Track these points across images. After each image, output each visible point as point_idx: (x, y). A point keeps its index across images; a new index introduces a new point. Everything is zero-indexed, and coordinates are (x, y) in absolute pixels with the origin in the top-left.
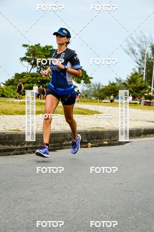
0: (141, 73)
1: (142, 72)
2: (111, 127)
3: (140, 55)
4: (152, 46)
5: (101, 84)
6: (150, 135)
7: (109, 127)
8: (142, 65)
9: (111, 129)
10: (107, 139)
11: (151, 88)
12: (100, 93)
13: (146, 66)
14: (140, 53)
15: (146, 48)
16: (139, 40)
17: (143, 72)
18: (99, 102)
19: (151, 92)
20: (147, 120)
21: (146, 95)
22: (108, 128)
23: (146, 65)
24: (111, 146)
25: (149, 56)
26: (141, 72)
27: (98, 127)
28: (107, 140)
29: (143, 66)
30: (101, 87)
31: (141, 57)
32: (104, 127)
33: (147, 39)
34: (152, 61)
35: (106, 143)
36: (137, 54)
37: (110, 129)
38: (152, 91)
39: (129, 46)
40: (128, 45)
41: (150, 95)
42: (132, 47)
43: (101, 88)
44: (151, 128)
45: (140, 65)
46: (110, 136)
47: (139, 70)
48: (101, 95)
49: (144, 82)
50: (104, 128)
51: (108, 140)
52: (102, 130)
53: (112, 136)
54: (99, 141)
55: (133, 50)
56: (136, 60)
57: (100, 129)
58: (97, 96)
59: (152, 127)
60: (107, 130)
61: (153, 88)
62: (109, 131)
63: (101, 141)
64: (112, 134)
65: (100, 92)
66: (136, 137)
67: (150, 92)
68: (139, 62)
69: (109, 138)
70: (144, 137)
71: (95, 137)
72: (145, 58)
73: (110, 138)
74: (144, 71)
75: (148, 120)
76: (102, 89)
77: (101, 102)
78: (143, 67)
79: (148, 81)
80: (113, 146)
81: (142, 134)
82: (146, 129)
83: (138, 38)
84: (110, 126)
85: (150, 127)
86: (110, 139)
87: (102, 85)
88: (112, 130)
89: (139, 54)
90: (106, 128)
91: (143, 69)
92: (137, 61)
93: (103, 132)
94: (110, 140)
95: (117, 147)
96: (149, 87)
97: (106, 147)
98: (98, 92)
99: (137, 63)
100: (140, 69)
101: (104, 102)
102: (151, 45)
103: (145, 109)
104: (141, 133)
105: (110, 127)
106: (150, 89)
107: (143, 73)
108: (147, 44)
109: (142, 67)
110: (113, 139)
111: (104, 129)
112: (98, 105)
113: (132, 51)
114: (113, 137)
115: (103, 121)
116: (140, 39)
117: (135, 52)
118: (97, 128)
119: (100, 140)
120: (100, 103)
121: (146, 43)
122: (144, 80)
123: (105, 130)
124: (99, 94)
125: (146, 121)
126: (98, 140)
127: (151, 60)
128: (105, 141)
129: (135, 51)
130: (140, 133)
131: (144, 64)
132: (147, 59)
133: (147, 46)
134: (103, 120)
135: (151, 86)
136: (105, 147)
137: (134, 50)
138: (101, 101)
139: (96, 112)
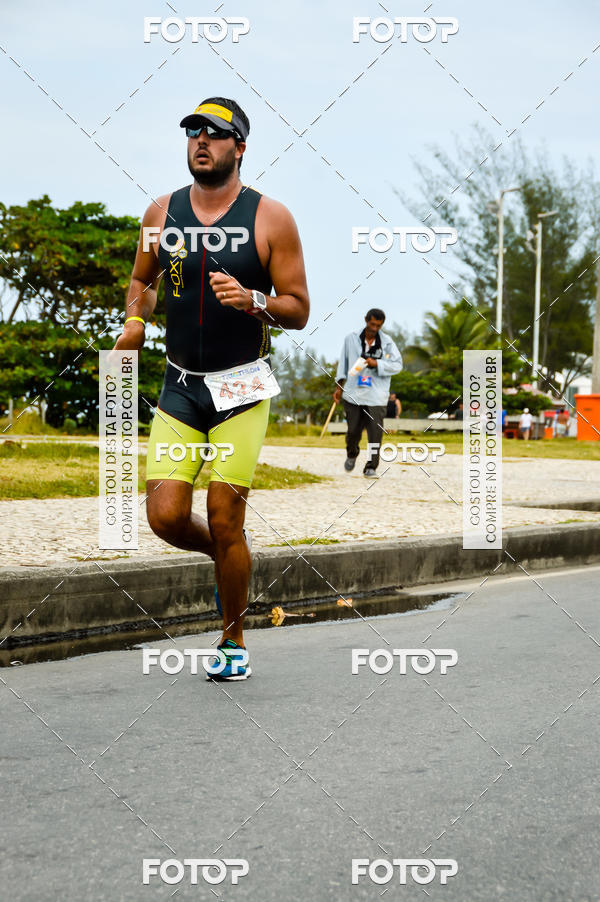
0: (487, 303)
1: (489, 296)
2: (368, 535)
3: (479, 228)
4: (525, 186)
5: (318, 357)
6: (535, 560)
7: (356, 536)
8: (486, 270)
9: (369, 546)
10: (352, 585)
11: (530, 363)
12: (316, 396)
13: (505, 274)
14: (476, 217)
15: (503, 194)
16: (470, 162)
17: (494, 296)
18: (312, 435)
19: (531, 380)
20: (516, 502)
21: (512, 396)
22: (352, 539)
23: (505, 267)
24: (371, 618)
25: (518, 230)
26: (487, 299)
27: (310, 537)
28: (350, 590)
29: (493, 271)
30: (318, 367)
31: (481, 233)
32: (336, 537)
33: (503, 157)
34: (530, 248)
35: (349, 603)
36: (463, 224)
37: (362, 543)
38: (535, 375)
39: (430, 189)
40: (425, 187)
41: (527, 394)
42: (440, 193)
43: (316, 375)
44: (536, 533)
45: (478, 268)
46: (365, 576)
47: (476, 290)
48: (321, 401)
49: (499, 340)
50: (336, 541)
51: (355, 593)
52: (329, 551)
53: (373, 575)
54: (317, 599)
55: (445, 208)
56: (461, 246)
57: (322, 547)
58: (303, 408)
59: (543, 529)
60: (350, 551)
61: (539, 363)
62: (361, 553)
63: (326, 597)
64: (372, 567)
65: (316, 391)
66: (475, 574)
67: (526, 379)
68: (476, 258)
69: (359, 581)
70: (507, 573)
71: (301, 583)
72: (501, 240)
73: (365, 580)
74: (499, 294)
75: (523, 499)
76: (322, 377)
77: (318, 434)
78: (493, 275)
79: (516, 335)
80: (380, 617)
81: (500, 558)
82: (516, 539)
83: (468, 154)
84: (364, 533)
85: (534, 528)
86: (365, 586)
87: (323, 360)
88: (371, 549)
89: (476, 222)
90: (344, 541)
91: (494, 285)
92: (466, 253)
93: (333, 556)
94: (365, 593)
95: (395, 619)
96: (522, 359)
97: (348, 621)
98: (307, 389)
99: (468, 261)
100: (479, 286)
101: (333, 434)
102: (523, 184)
103: (509, 456)
104: (497, 556)
105: (361, 538)
106: (529, 369)
107: (495, 300)
108: (503, 179)
109: (489, 278)
110: (377, 587)
111: (335, 545)
112: (309, 445)
113: (444, 212)
114: (379, 577)
115: (333, 512)
116: (476, 161)
117: (453, 215)
118: (308, 542)
119: (323, 592)
120: (314, 438)
121: (499, 173)
122: (499, 330)
123: (343, 548)
124: (312, 399)
125: (513, 505)
126: (315, 595)
127: (524, 247)
128: (346, 595)
129: (456, 209)
130: (490, 557)
131: (497, 266)
132: (505, 242)
133: (505, 188)
134: (332, 509)
135: (530, 356)
136: (344, 621)
137: (449, 208)
138: (318, 427)
139: (300, 474)
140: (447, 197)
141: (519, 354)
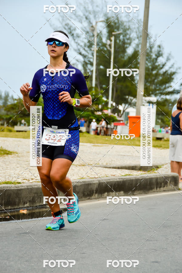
0: (88, 73)
1: (89, 69)
2: (35, 180)
3: (85, 38)
4: (107, 20)
5: (10, 95)
6: (111, 193)
7: (29, 180)
8: (88, 58)
9: (35, 185)
10: (27, 203)
11: (108, 100)
12: (9, 113)
13: (97, 59)
14: (84, 33)
15: (97, 23)
16: (82, 8)
17: (92, 69)
18: (8, 132)
19: (108, 108)
20: (102, 165)
21: (99, 115)
22: (27, 182)
23: (97, 56)
24: (35, 219)
26: (88, 71)
27: (8, 180)
28: (26, 205)
29: (91, 58)
30: (10, 100)
31: (86, 41)
32: (19, 181)
33: (97, 6)
34: (109, 48)
35: (25, 212)
36: (78, 36)
37: (31, 184)
38: (109, 106)
39: (63, 20)
40: (61, 19)
41: (106, 115)
42: (68, 22)
43: (9, 103)
44: (111, 181)
45: (84, 56)
46: (33, 199)
47: (83, 66)
48: (11, 116)
49: (94, 90)
50: (19, 183)
51: (28, 207)
52: (16, 187)
53: (36, 199)
54: (10, 209)
55: (70, 29)
56: (77, 46)
57: (13, 185)
58: (3, 119)
59: (114, 179)
60: (26, 188)
61: (112, 100)
62: (31, 189)
63: (14, 209)
64: (36, 195)
65: (9, 111)
66: (83, 199)
67: (105, 108)
68: (83, 52)
69: (30, 201)
70: (98, 198)
71: (3, 202)
72: (95, 44)
73: (33, 201)
74: (94, 68)
75: (105, 164)
76: (12, 105)
77: (10, 131)
78: (91, 60)
79: (101, 88)
80: (39, 219)
81: (95, 192)
82: (102, 183)
83: (81, 4)
84: (32, 179)
85: (110, 178)
86: (33, 204)
87: (12, 97)
88: (36, 187)
89: (84, 36)
90: (23, 183)
91: (92, 64)
92: (79, 50)
93: (18, 190)
94: (32, 207)
95: (47, 220)
96: (104, 99)
97: (25, 220)
98: (5, 110)
99: (80, 54)
100: (85, 64)
101: (17, 131)
102: (106, 18)
103: (98, 143)
104: (93, 191)
105: (31, 181)
106: (107, 103)
107: (92, 71)
108: (97, 16)
109: (89, 61)
110: (38, 204)
111: (19, 185)
112: (6, 136)
113: (69, 31)
114: (39, 200)
115: (18, 169)
116: (85, 8)
117: (73, 32)
118: (7, 183)
119: (13, 206)
120: (8, 133)
121: (95, 13)
122: (94, 85)
123: (23, 186)
124: (7, 115)
125: (100, 166)
126: (10, 207)
127: (106, 48)
128: (23, 208)
129: (75, 29)
130: (90, 192)
131: (93, 56)
132: (98, 45)
133: (97, 20)
134: (18, 167)
135: (108, 98)
136: (23, 220)
137: (72, 29)
138: (10, 128)
139: (2, 150)
140: (70, 23)
141: (103, 96)
